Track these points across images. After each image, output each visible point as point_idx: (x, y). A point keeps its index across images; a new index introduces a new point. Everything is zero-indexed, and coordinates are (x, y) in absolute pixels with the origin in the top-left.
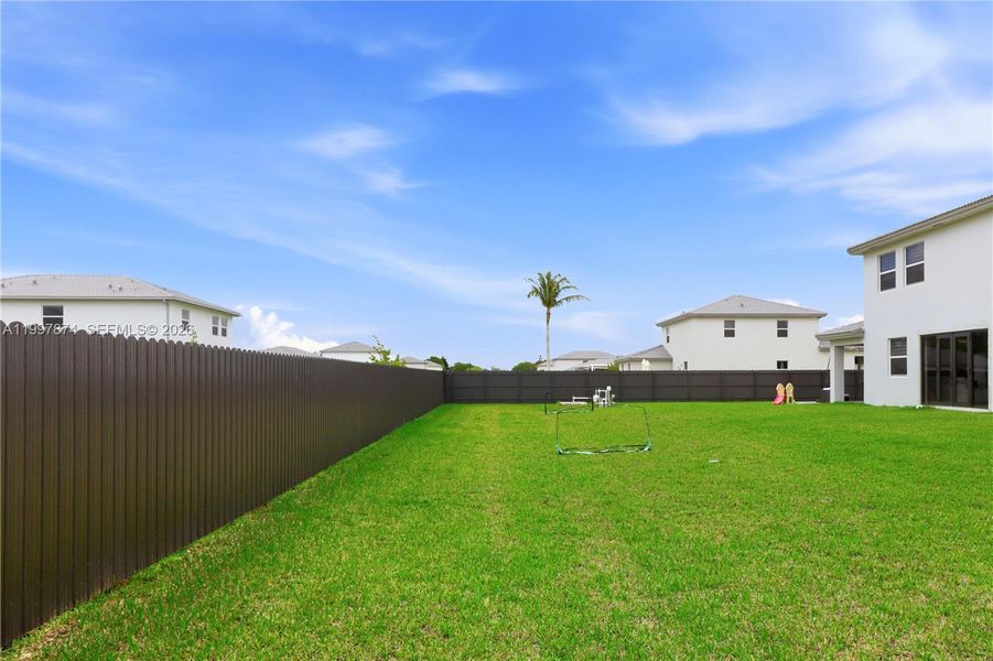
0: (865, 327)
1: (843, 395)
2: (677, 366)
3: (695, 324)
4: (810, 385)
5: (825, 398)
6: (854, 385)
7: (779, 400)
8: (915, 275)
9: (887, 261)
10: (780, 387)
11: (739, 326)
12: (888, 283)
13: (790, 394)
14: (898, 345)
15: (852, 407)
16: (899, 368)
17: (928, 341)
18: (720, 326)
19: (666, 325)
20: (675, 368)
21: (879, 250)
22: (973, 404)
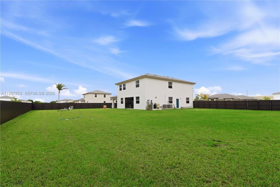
0: (117, 96)
1: (114, 107)
2: (86, 102)
3: (90, 94)
4: (109, 105)
5: (111, 107)
6: (116, 105)
7: (104, 108)
8: (124, 89)
9: (121, 86)
10: (104, 106)
11: (98, 95)
12: (121, 89)
13: (106, 107)
14: (122, 99)
15: (115, 109)
16: (122, 103)
17: (126, 98)
18: (94, 95)
19: (84, 95)
20: (86, 103)
21: (120, 84)
22: (132, 108)
